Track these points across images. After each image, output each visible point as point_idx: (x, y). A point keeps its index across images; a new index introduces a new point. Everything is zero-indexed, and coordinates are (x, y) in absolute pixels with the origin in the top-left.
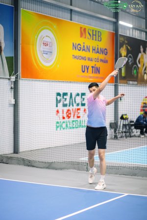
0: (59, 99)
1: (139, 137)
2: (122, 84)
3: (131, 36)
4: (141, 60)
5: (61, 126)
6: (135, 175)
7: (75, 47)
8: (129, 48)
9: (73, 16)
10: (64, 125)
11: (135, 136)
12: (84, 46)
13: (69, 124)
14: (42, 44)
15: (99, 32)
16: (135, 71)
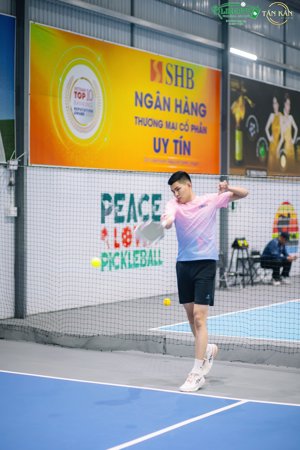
0: (107, 207)
1: (270, 284)
2: (235, 177)
3: (254, 78)
4: (274, 128)
5: (112, 262)
6: (262, 361)
7: (140, 100)
8: (250, 102)
9: (136, 37)
10: (118, 261)
11: (261, 283)
12: (158, 99)
13: (127, 256)
14: (73, 95)
15: (188, 69)
16: (262, 150)
